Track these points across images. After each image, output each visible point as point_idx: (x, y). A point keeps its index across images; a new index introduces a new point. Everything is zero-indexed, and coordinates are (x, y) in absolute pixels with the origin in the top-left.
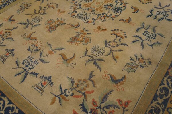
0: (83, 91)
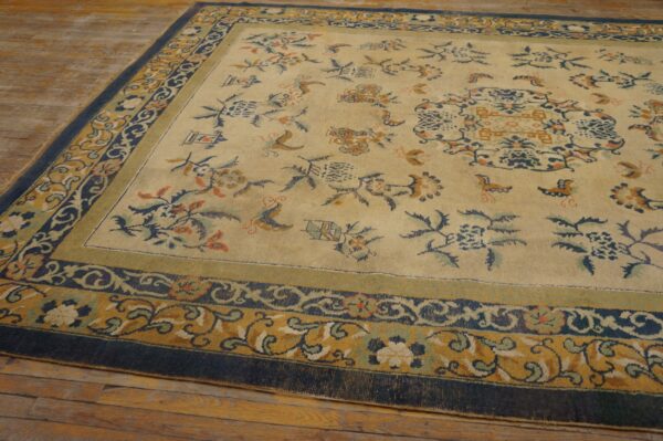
0: (215, 185)
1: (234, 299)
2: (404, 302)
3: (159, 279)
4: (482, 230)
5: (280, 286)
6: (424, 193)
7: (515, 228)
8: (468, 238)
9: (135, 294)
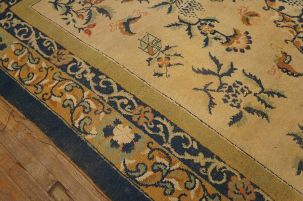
1: (77, 73)
2: (168, 125)
3: (53, 46)
4: (250, 92)
5: (107, 77)
6: (235, 45)
7: (273, 105)
8: (234, 93)
9: (37, 51)
